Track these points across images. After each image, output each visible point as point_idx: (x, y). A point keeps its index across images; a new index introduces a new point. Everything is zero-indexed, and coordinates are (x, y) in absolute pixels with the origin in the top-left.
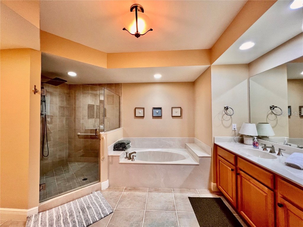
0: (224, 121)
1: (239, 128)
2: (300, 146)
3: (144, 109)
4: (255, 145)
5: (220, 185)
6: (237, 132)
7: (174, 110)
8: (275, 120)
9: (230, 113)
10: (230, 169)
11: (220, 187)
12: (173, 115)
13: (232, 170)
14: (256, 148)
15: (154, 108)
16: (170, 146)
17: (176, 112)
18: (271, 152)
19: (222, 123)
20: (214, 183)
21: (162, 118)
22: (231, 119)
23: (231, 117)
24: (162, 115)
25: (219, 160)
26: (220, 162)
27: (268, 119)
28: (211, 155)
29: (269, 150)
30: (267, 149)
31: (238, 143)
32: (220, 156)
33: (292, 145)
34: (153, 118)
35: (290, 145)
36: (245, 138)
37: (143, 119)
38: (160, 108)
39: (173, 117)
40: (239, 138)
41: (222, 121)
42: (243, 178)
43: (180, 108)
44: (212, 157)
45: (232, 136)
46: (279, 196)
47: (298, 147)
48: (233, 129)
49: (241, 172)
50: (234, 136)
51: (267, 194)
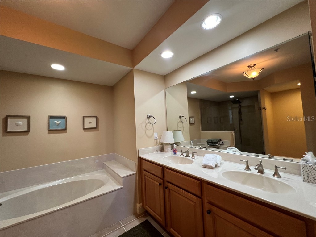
0: (147, 130)
1: (160, 137)
2: (202, 147)
3: (28, 118)
4: (174, 152)
5: (146, 205)
6: (158, 141)
7: (86, 120)
8: (182, 127)
9: (152, 121)
10: (158, 184)
11: (146, 206)
12: (86, 127)
13: (160, 184)
14: (175, 155)
15: (51, 117)
16: (81, 171)
17: (90, 123)
18: (187, 156)
19: (145, 132)
20: (139, 204)
21: (66, 132)
22: (153, 128)
23: (153, 126)
24: (66, 128)
25: (145, 176)
26: (146, 177)
27: (178, 127)
28: (135, 171)
29: (185, 154)
30: (184, 154)
31: (159, 152)
32: (145, 170)
33: (196, 147)
34: (49, 133)
35: (195, 147)
36: (165, 147)
37: (27, 135)
38: (64, 118)
39: (84, 129)
40: (160, 147)
41: (145, 130)
42: (171, 191)
43: (95, 118)
44: (137, 174)
45: (154, 146)
46: (206, 201)
47: (201, 148)
48: (155, 138)
49: (169, 184)
50: (155, 146)
51: (195, 203)
